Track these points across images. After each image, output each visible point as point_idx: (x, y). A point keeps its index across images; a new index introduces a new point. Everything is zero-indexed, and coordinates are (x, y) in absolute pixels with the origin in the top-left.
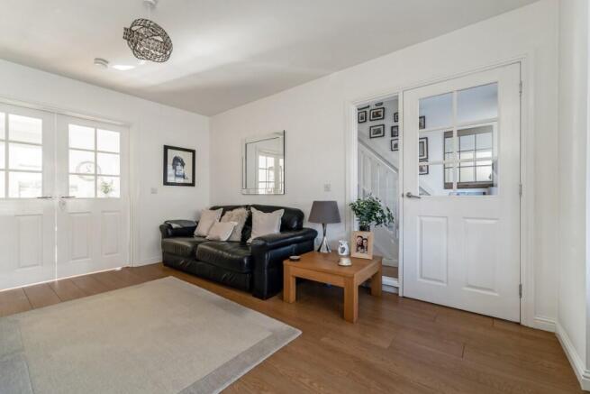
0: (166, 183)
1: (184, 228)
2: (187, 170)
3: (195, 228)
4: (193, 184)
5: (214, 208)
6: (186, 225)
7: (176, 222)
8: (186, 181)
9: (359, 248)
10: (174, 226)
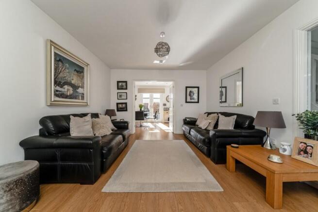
0: (186, 102)
1: (192, 121)
2: (195, 96)
3: (196, 121)
4: (198, 102)
5: (205, 113)
6: (192, 120)
7: (188, 118)
8: (195, 101)
9: (302, 153)
10: (187, 120)
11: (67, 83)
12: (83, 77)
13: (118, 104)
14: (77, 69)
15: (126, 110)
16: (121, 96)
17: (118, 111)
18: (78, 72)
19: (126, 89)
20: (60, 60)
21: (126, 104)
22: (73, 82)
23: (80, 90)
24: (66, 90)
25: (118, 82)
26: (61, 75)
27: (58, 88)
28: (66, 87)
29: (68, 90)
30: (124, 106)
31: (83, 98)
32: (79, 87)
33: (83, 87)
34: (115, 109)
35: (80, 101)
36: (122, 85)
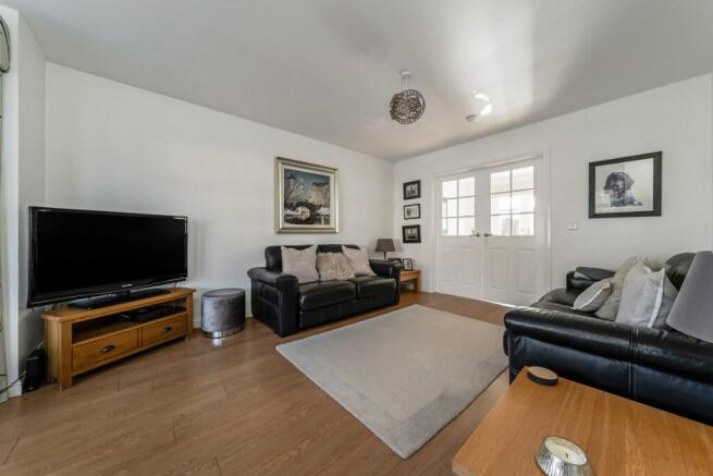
0: (593, 215)
4: (655, 213)
11: (300, 204)
12: (328, 190)
13: (404, 228)
14: (318, 181)
15: (419, 241)
16: (409, 212)
17: (405, 241)
18: (317, 185)
19: (419, 196)
20: (292, 177)
21: (418, 227)
22: (310, 201)
23: (323, 211)
24: (300, 213)
25: (405, 185)
26: (293, 195)
27: (289, 212)
28: (300, 209)
29: (303, 212)
30: (415, 231)
31: (327, 221)
32: (320, 206)
33: (327, 205)
34: (400, 237)
35: (323, 226)
36: (412, 190)
